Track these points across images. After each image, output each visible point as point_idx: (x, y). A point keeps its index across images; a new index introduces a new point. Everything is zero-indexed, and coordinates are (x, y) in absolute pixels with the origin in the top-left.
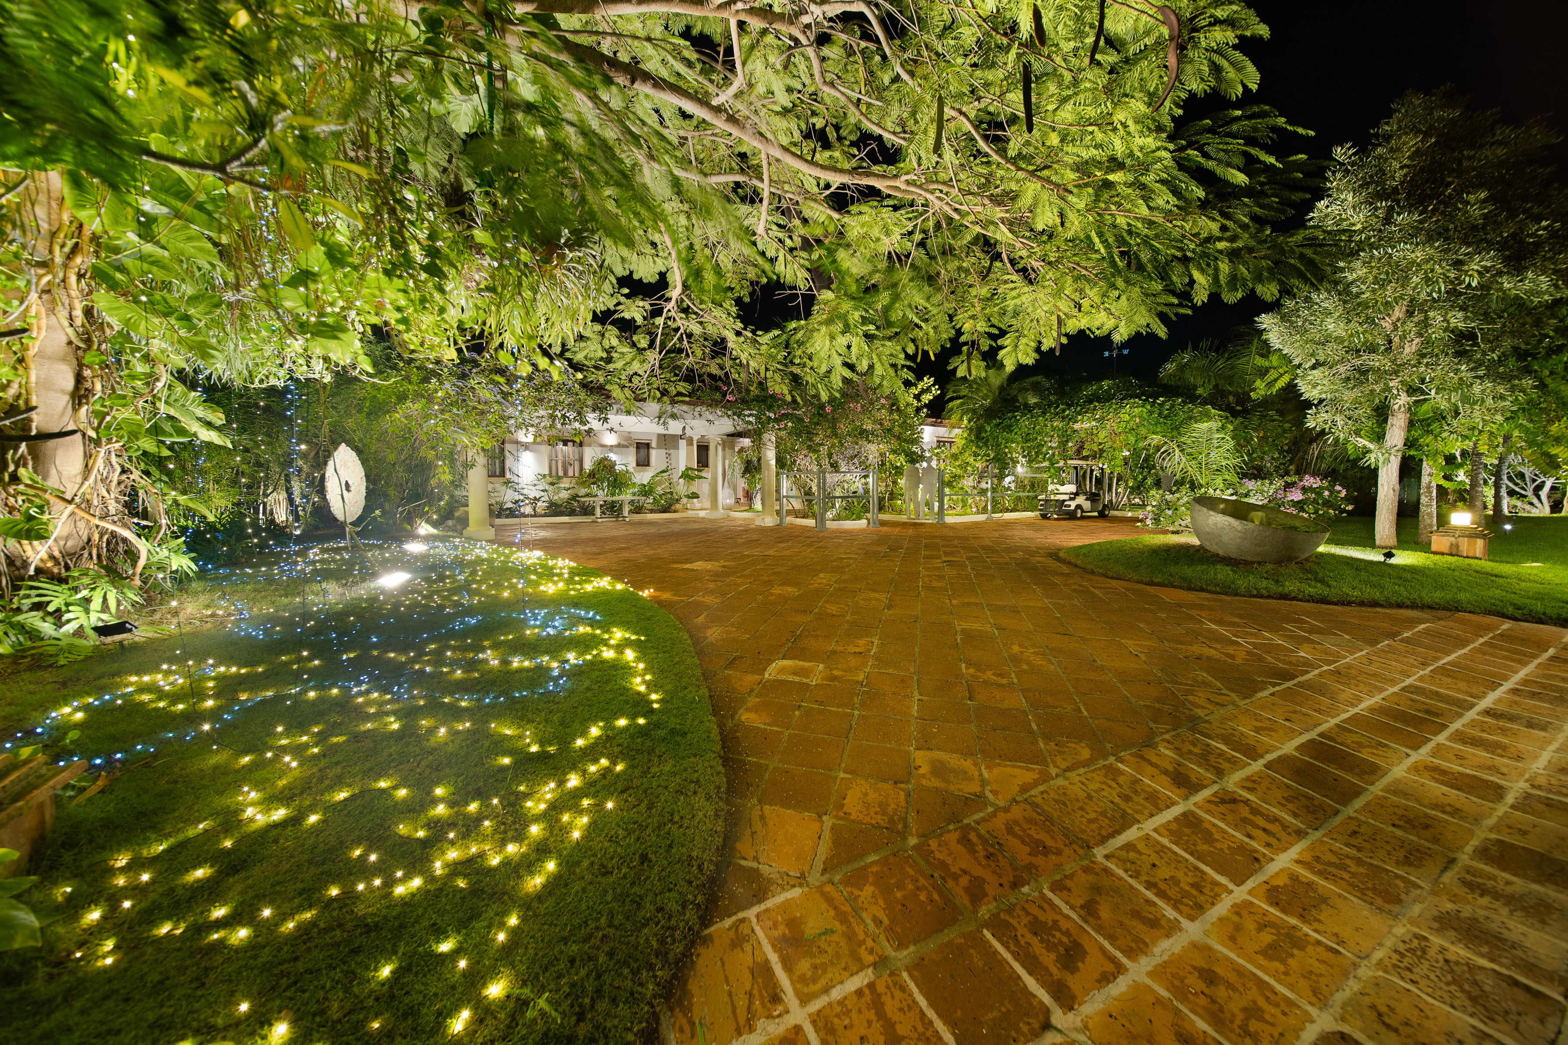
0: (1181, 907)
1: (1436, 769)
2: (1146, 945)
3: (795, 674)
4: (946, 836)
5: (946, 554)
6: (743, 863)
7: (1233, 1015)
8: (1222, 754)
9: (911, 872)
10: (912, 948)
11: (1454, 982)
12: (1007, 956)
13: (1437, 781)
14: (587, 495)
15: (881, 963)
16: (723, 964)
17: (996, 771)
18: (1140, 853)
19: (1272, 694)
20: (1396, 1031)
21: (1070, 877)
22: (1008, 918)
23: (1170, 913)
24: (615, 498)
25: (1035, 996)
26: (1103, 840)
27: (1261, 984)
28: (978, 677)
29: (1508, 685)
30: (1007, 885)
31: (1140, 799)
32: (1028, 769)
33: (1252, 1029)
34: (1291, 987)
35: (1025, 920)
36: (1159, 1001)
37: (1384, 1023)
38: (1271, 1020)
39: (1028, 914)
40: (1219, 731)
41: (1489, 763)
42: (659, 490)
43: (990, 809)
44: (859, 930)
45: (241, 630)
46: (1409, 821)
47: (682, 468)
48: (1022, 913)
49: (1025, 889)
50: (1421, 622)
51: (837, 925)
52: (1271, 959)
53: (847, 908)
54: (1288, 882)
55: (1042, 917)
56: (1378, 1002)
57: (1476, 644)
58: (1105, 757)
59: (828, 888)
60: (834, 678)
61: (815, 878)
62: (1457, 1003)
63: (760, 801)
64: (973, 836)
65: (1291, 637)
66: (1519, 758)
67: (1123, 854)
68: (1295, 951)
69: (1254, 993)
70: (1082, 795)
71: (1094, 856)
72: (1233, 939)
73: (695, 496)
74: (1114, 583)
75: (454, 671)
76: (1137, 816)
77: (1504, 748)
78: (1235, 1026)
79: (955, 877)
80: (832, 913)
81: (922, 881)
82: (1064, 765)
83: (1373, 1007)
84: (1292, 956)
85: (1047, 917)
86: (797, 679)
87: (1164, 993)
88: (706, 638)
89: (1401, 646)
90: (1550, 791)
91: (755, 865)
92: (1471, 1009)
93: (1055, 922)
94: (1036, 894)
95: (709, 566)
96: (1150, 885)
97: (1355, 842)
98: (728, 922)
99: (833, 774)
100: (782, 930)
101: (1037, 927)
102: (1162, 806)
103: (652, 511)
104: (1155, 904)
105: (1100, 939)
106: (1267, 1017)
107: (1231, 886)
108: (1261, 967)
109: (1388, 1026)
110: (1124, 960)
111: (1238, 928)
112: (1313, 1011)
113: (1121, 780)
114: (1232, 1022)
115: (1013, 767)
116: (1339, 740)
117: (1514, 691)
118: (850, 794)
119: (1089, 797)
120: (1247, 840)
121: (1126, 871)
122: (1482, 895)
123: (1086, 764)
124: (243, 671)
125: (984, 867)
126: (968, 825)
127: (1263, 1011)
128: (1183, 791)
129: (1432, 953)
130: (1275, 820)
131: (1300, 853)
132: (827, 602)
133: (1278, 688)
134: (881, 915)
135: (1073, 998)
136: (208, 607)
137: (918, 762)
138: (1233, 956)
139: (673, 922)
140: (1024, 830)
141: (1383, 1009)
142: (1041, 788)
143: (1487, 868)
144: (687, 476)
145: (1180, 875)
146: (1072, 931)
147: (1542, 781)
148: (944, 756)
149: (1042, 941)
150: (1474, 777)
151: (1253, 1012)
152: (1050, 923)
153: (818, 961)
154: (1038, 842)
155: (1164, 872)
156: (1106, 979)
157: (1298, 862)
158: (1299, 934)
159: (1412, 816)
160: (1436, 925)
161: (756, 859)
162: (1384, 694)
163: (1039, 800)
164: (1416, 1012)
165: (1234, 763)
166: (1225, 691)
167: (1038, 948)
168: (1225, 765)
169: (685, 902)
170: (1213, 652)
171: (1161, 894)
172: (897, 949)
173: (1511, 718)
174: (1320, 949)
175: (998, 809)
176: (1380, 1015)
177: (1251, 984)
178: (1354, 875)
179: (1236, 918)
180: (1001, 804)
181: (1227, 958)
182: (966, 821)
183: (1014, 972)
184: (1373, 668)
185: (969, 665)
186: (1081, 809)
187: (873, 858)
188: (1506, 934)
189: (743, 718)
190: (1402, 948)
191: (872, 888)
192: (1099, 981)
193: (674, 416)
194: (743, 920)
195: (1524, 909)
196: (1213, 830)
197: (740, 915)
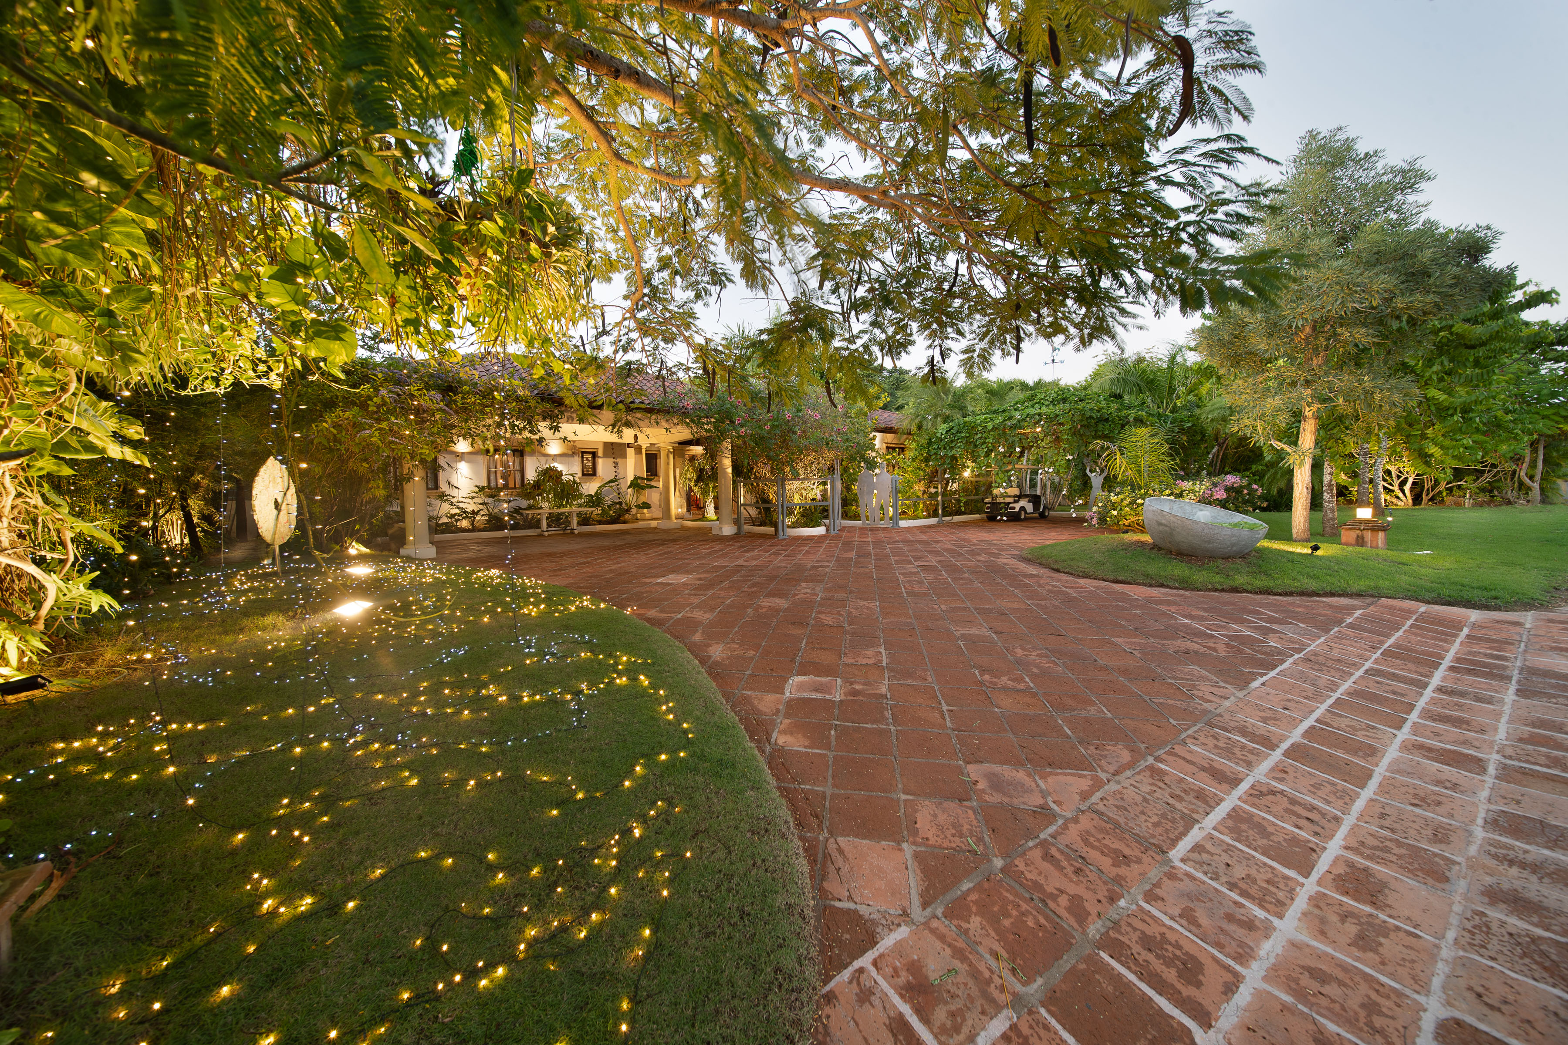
0: (1267, 905)
1: (1422, 747)
2: (1251, 949)
3: (816, 690)
4: (1030, 855)
5: (917, 559)
6: (838, 904)
7: (1356, 1013)
8: (1243, 747)
9: (1011, 898)
10: (1040, 981)
11: (1524, 955)
12: (1132, 977)
13: (1428, 758)
14: (530, 507)
15: (1017, 1001)
16: (857, 1024)
17: (1050, 779)
18: (1212, 854)
19: (1263, 684)
20: (1499, 1010)
21: (1158, 885)
22: (1117, 936)
23: (1260, 913)
24: (562, 510)
25: (1173, 1018)
26: (1174, 843)
27: (1367, 977)
28: (995, 684)
29: (1446, 663)
30: (1104, 900)
31: (1190, 798)
32: (1081, 776)
33: (1377, 1025)
34: (1392, 976)
35: (1135, 936)
36: (1285, 1008)
37: (1487, 1004)
38: (1390, 1013)
39: (1135, 929)
40: (1233, 724)
41: (1462, 738)
42: (608, 501)
43: (1060, 822)
44: (982, 967)
45: (182, 677)
46: (1423, 800)
47: (630, 477)
48: (1129, 929)
49: (1122, 903)
50: (1356, 608)
51: (957, 964)
52: (1364, 949)
53: (961, 944)
54: (1348, 870)
55: (1149, 931)
56: (1472, 983)
57: (1406, 627)
58: (1144, 757)
59: (935, 924)
60: (856, 693)
61: (917, 913)
62: (1537, 975)
63: (831, 833)
64: (1053, 851)
65: (1255, 628)
66: (1483, 731)
67: (1195, 856)
68: (1382, 940)
69: (1363, 988)
70: (1139, 799)
71: (1170, 860)
72: (1323, 933)
73: (646, 506)
74: (1083, 582)
75: (460, 712)
76: (1195, 816)
77: (1468, 723)
78: (1361, 1024)
79: (1054, 897)
80: (948, 951)
81: (1024, 906)
82: (1112, 769)
83: (1470, 989)
84: (1381, 944)
85: (1152, 930)
86: (820, 696)
87: (1287, 998)
88: (710, 657)
89: (1350, 632)
90: (1520, 760)
91: (851, 906)
92: (1551, 980)
93: (1163, 935)
94: (1134, 907)
95: (684, 579)
96: (1232, 886)
97: (1386, 823)
98: (846, 974)
99: (894, 796)
100: (904, 977)
101: (1147, 942)
102: (1213, 804)
103: (600, 523)
104: (1242, 906)
105: (1209, 948)
106: (1384, 1010)
107: (1301, 879)
108: (1357, 959)
109: (1491, 1007)
110: (1238, 968)
111: (1323, 921)
112: (1421, 999)
113: (1167, 779)
114: (1357, 1020)
115: (1065, 774)
116: (1335, 725)
117: (1451, 669)
118: (919, 817)
119: (1145, 800)
120: (1297, 830)
121: (1206, 873)
122: (1510, 866)
123: (1130, 765)
124: (200, 727)
125: (1076, 884)
126: (1045, 840)
127: (1378, 1005)
128: (1225, 786)
129: (1495, 927)
130: (1313, 808)
131: (1345, 839)
132: (819, 612)
133: (1265, 678)
134: (997, 947)
135: (1208, 1014)
136: (131, 651)
137: (974, 777)
138: (1329, 950)
139: (795, 984)
140: (1098, 840)
141: (1480, 990)
142: (1099, 794)
143: (1503, 839)
144: (636, 484)
145: (1253, 872)
146: (1181, 942)
147: (1509, 751)
148: (997, 768)
149: (1158, 957)
150: (1455, 752)
151: (1371, 1008)
152: (1159, 937)
153: (953, 1008)
154: (1117, 852)
155: (1239, 872)
156: (1230, 989)
157: (1347, 848)
158: (1377, 921)
159: (1423, 795)
160: (1486, 900)
161: (850, 898)
162: (1353, 678)
163: (1101, 807)
164: (1507, 989)
165: (1258, 754)
166: (1221, 684)
167: (1157, 965)
168: (1251, 757)
169: (799, 957)
170: (1197, 646)
171: (1244, 894)
172: (1025, 984)
173: (1462, 694)
174: (1401, 934)
175: (1067, 821)
176: (1479, 996)
177: (1357, 979)
178: (1400, 857)
179: (1317, 911)
180: (1069, 815)
181: (1326, 954)
182: (1042, 836)
183: (1144, 994)
184: (1335, 653)
185: (983, 671)
186: (1143, 813)
187: (966, 886)
188: (1546, 902)
189: (781, 742)
190: (1469, 925)
191: (978, 919)
192: (1225, 993)
193: (628, 425)
194: (861, 970)
195: (1549, 875)
196: (1265, 823)
197: (857, 964)
